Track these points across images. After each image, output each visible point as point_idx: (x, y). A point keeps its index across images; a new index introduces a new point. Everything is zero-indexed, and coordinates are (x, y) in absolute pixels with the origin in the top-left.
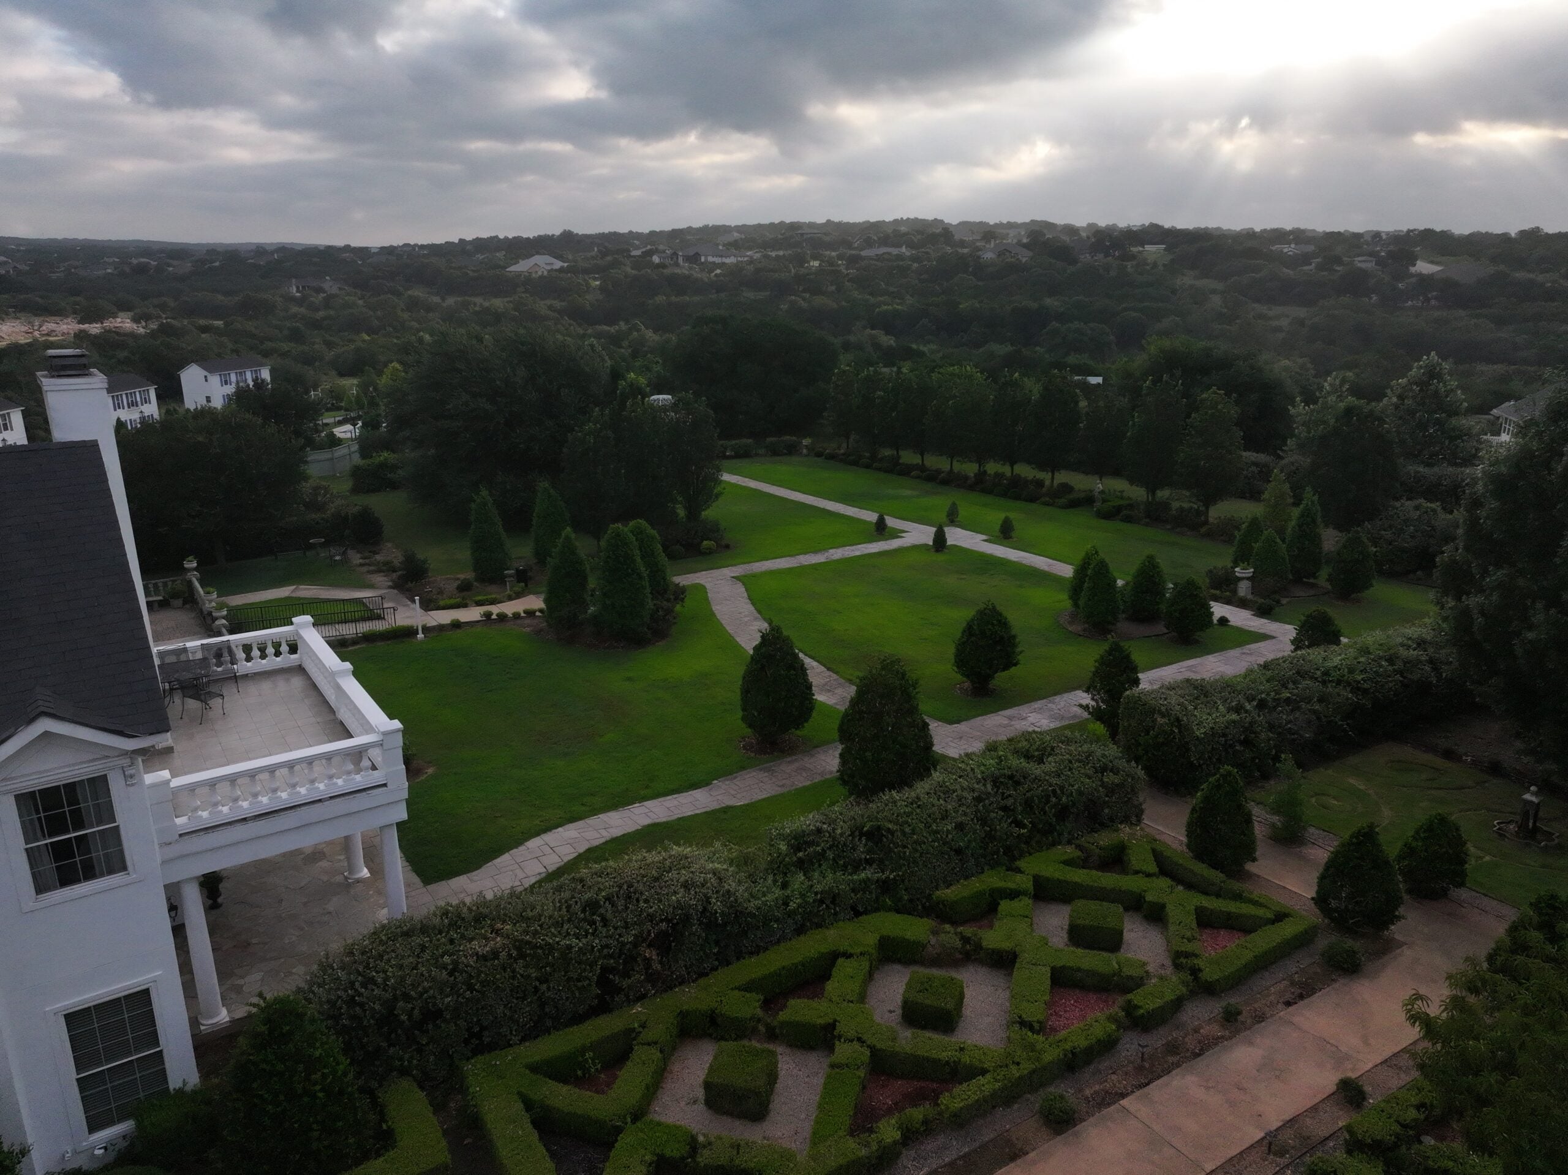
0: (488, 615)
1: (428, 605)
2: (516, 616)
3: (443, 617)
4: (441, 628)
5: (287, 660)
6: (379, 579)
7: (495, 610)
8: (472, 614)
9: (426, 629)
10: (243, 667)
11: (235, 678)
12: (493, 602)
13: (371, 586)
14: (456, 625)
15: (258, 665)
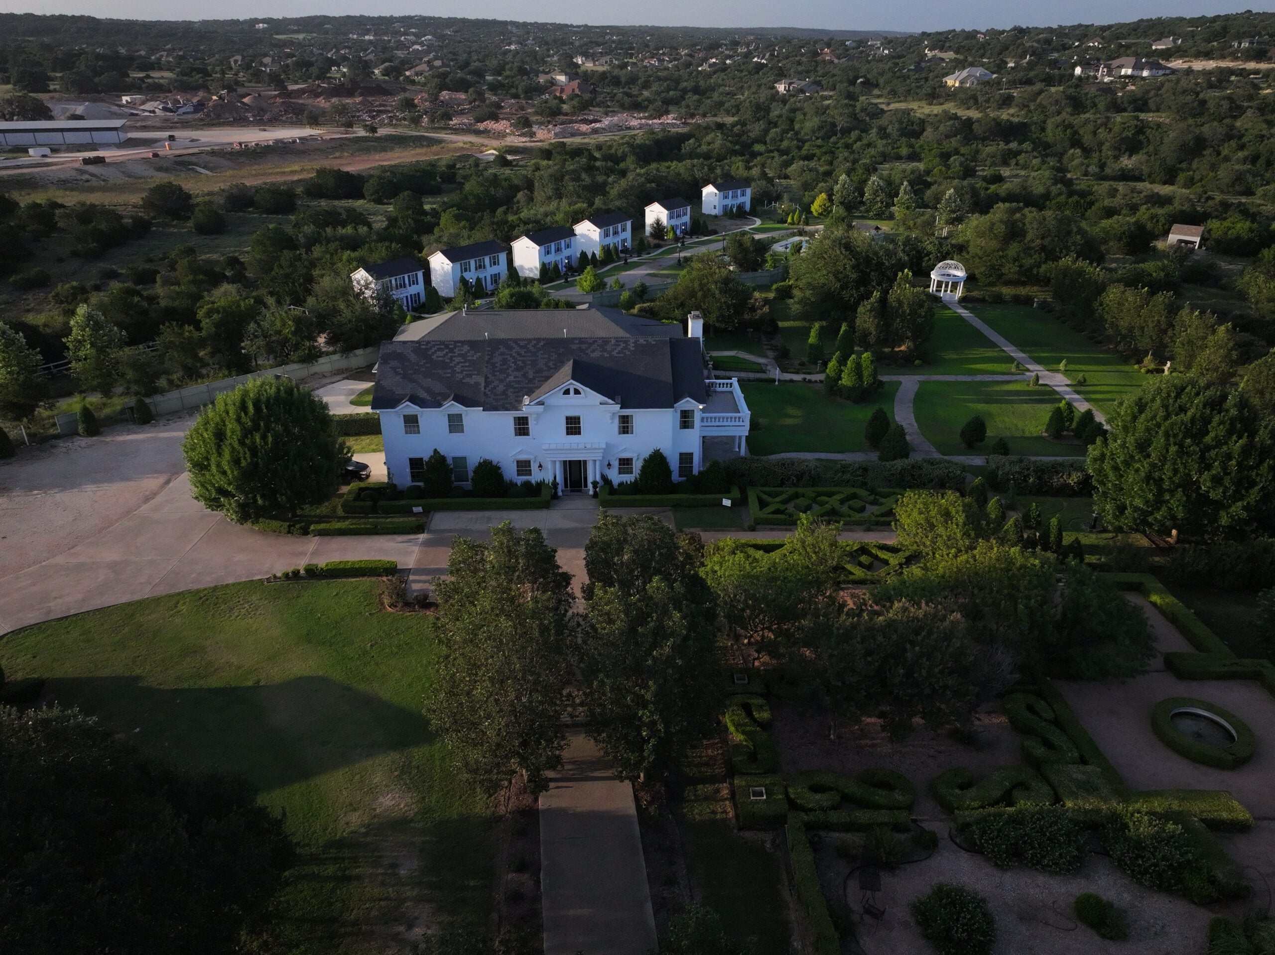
0: (805, 379)
1: (784, 370)
2: (816, 382)
3: (788, 376)
4: (786, 381)
5: (728, 389)
6: (770, 354)
7: (808, 377)
8: (797, 377)
9: (779, 381)
10: (719, 389)
11: (716, 392)
12: (810, 373)
13: (766, 357)
14: (792, 381)
15: (721, 389)
